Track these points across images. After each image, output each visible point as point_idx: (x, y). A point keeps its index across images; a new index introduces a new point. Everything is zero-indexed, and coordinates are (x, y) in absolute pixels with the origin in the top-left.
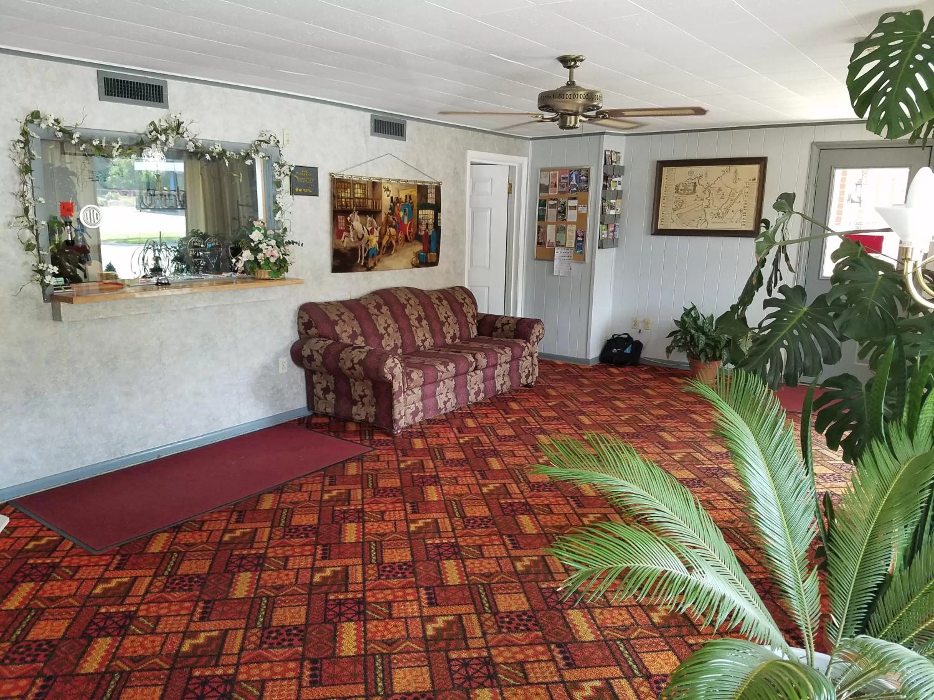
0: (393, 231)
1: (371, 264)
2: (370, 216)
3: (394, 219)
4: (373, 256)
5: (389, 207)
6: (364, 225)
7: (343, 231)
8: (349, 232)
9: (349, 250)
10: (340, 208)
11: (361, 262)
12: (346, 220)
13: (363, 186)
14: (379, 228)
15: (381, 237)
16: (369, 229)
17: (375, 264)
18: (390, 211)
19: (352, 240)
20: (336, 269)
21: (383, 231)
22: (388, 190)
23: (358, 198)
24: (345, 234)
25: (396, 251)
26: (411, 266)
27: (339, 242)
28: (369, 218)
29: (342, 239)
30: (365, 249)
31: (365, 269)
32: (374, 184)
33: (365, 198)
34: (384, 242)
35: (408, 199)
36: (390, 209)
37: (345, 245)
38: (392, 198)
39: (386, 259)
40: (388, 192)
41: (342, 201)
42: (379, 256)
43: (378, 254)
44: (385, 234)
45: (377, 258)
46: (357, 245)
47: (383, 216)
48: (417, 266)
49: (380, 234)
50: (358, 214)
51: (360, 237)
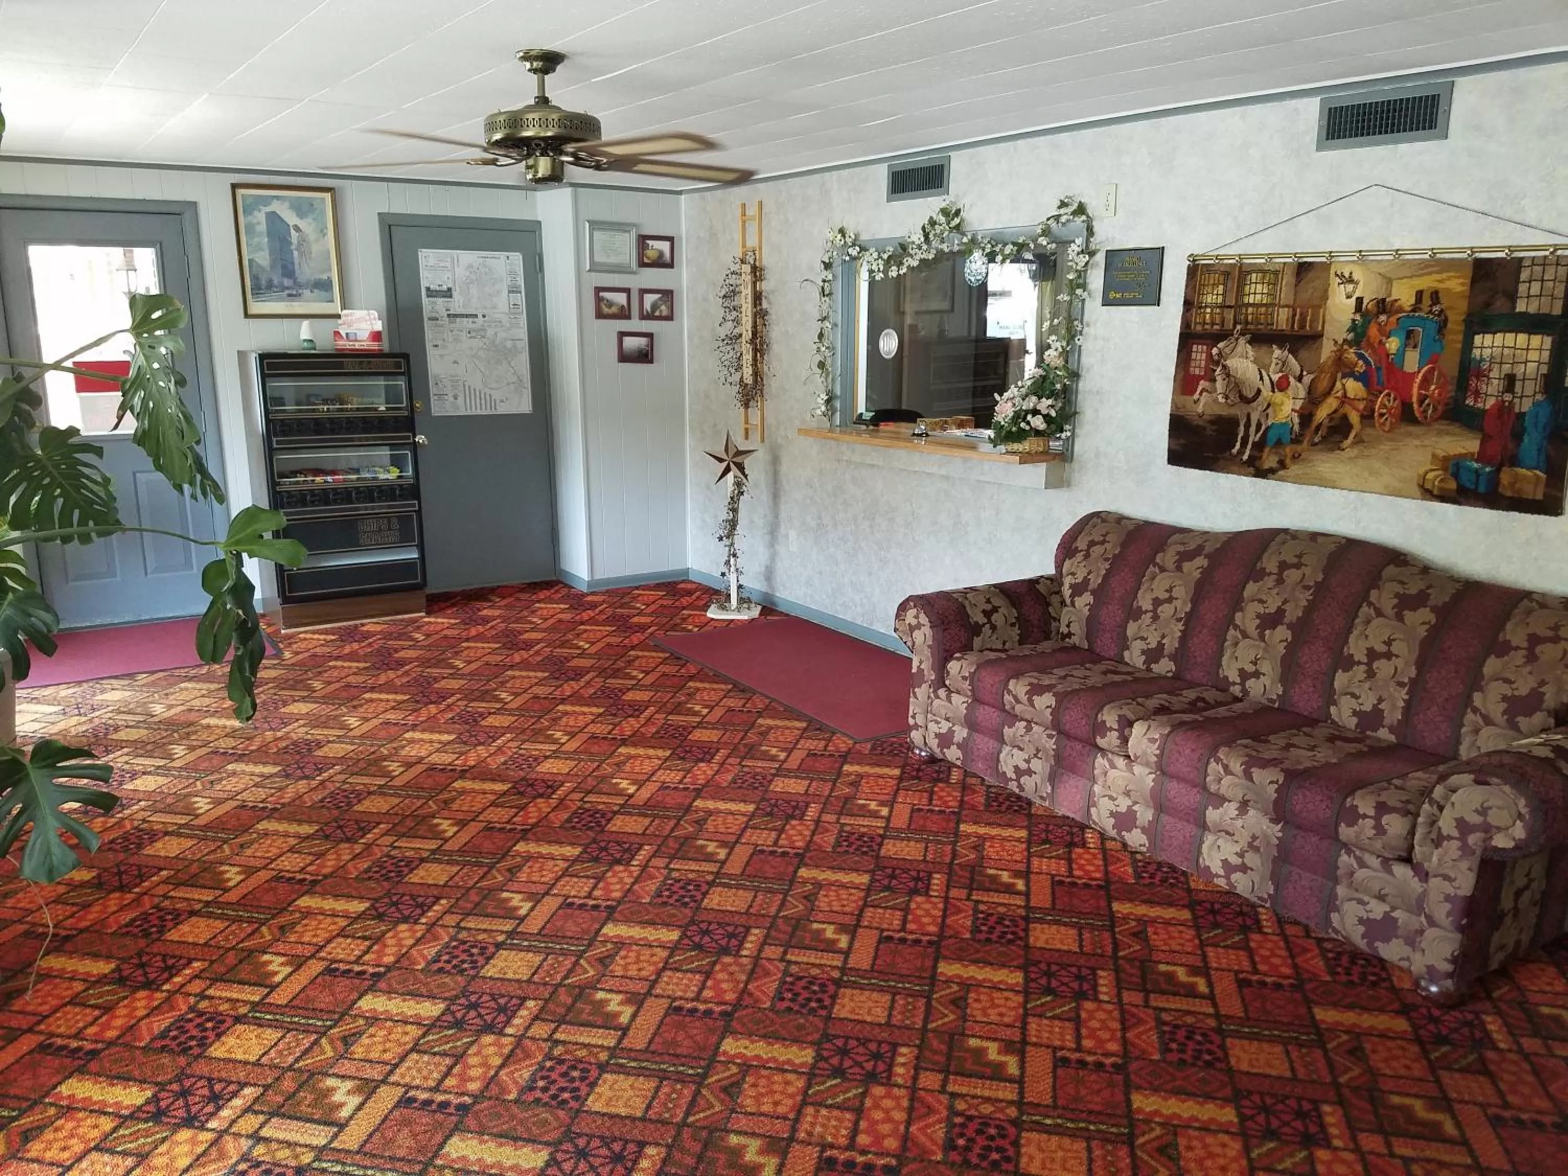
0: (1353, 387)
1: (1270, 461)
2: (1281, 347)
3: (1361, 356)
4: (1279, 443)
5: (1349, 324)
6: (1262, 367)
7: (1200, 378)
8: (1214, 380)
9: (1212, 422)
10: (1199, 328)
11: (1241, 452)
12: (1210, 355)
13: (1270, 274)
14: (1307, 379)
15: (1313, 399)
16: (1275, 378)
17: (1282, 465)
18: (1351, 336)
19: (1221, 399)
20: (1176, 458)
21: (1324, 384)
22: (1351, 280)
23: (1253, 305)
24: (1203, 384)
25: (1359, 441)
26: (1417, 491)
27: (1189, 400)
28: (1277, 352)
29: (1196, 396)
30: (1259, 425)
31: (1251, 470)
32: (1303, 269)
33: (1273, 305)
34: (1322, 414)
35: (1427, 301)
36: (1353, 328)
37: (1200, 409)
38: (1360, 300)
39: (1323, 456)
40: (1350, 287)
41: (1205, 313)
42: (1299, 448)
43: (1297, 440)
44: (1328, 393)
45: (1288, 450)
46: (1239, 411)
47: (1327, 350)
48: (1443, 498)
49: (1310, 390)
50: (1250, 342)
51: (1250, 394)
